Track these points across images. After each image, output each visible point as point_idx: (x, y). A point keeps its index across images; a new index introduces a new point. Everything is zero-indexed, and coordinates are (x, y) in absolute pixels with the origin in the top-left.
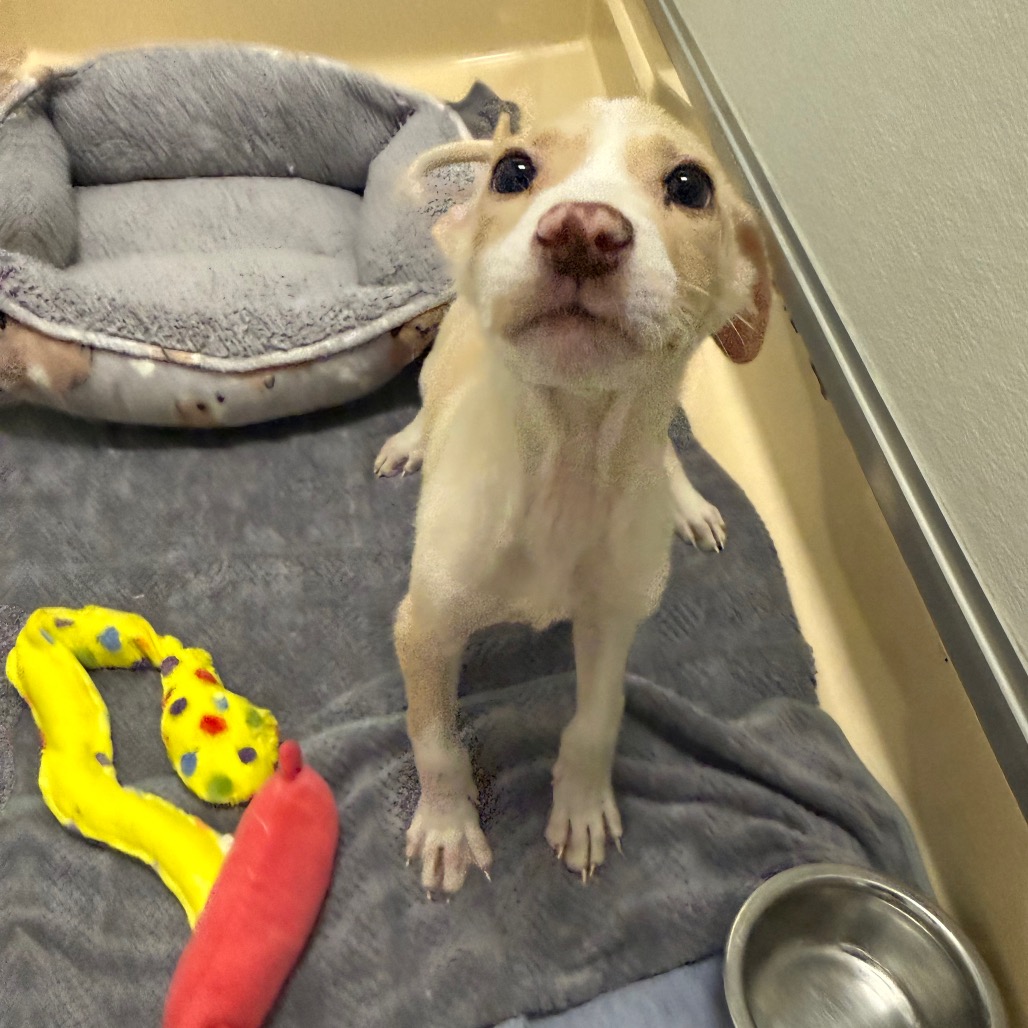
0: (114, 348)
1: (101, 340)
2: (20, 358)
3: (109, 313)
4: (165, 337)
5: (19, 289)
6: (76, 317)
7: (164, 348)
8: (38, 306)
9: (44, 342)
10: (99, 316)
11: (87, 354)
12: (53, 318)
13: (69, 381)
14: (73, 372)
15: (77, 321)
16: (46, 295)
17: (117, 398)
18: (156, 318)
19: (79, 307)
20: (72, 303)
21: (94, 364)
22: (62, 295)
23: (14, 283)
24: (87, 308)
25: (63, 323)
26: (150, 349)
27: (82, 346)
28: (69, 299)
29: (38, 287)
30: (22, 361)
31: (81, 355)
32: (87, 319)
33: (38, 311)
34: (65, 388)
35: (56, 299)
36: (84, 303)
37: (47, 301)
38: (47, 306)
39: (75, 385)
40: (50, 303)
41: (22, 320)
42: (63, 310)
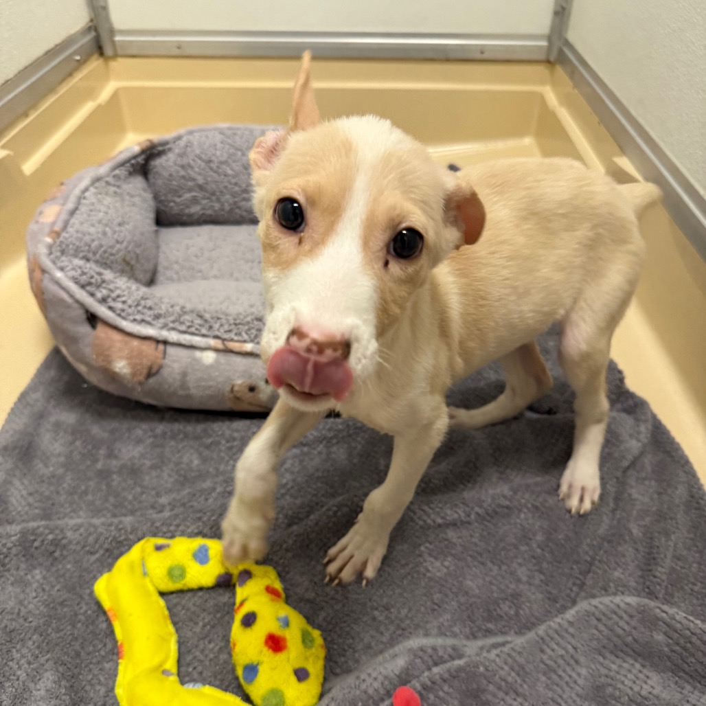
0: (184, 342)
1: (173, 336)
2: (107, 353)
3: (180, 316)
4: (226, 332)
5: (109, 296)
6: (154, 319)
7: (224, 340)
8: (123, 310)
9: (127, 339)
10: (172, 318)
11: (161, 347)
12: (135, 320)
13: (145, 372)
14: (149, 363)
15: (154, 322)
16: (130, 302)
17: (184, 385)
18: (218, 319)
19: (156, 312)
20: (150, 308)
21: (167, 356)
22: (143, 302)
23: (105, 292)
24: (162, 312)
25: (143, 324)
26: (213, 342)
27: (158, 341)
28: (148, 306)
29: (124, 296)
30: (108, 356)
31: (156, 349)
32: (162, 321)
33: (123, 314)
34: (142, 378)
35: (138, 305)
36: (160, 308)
37: (130, 306)
38: (130, 311)
39: (150, 374)
40: (133, 308)
41: (111, 321)
42: (143, 314)
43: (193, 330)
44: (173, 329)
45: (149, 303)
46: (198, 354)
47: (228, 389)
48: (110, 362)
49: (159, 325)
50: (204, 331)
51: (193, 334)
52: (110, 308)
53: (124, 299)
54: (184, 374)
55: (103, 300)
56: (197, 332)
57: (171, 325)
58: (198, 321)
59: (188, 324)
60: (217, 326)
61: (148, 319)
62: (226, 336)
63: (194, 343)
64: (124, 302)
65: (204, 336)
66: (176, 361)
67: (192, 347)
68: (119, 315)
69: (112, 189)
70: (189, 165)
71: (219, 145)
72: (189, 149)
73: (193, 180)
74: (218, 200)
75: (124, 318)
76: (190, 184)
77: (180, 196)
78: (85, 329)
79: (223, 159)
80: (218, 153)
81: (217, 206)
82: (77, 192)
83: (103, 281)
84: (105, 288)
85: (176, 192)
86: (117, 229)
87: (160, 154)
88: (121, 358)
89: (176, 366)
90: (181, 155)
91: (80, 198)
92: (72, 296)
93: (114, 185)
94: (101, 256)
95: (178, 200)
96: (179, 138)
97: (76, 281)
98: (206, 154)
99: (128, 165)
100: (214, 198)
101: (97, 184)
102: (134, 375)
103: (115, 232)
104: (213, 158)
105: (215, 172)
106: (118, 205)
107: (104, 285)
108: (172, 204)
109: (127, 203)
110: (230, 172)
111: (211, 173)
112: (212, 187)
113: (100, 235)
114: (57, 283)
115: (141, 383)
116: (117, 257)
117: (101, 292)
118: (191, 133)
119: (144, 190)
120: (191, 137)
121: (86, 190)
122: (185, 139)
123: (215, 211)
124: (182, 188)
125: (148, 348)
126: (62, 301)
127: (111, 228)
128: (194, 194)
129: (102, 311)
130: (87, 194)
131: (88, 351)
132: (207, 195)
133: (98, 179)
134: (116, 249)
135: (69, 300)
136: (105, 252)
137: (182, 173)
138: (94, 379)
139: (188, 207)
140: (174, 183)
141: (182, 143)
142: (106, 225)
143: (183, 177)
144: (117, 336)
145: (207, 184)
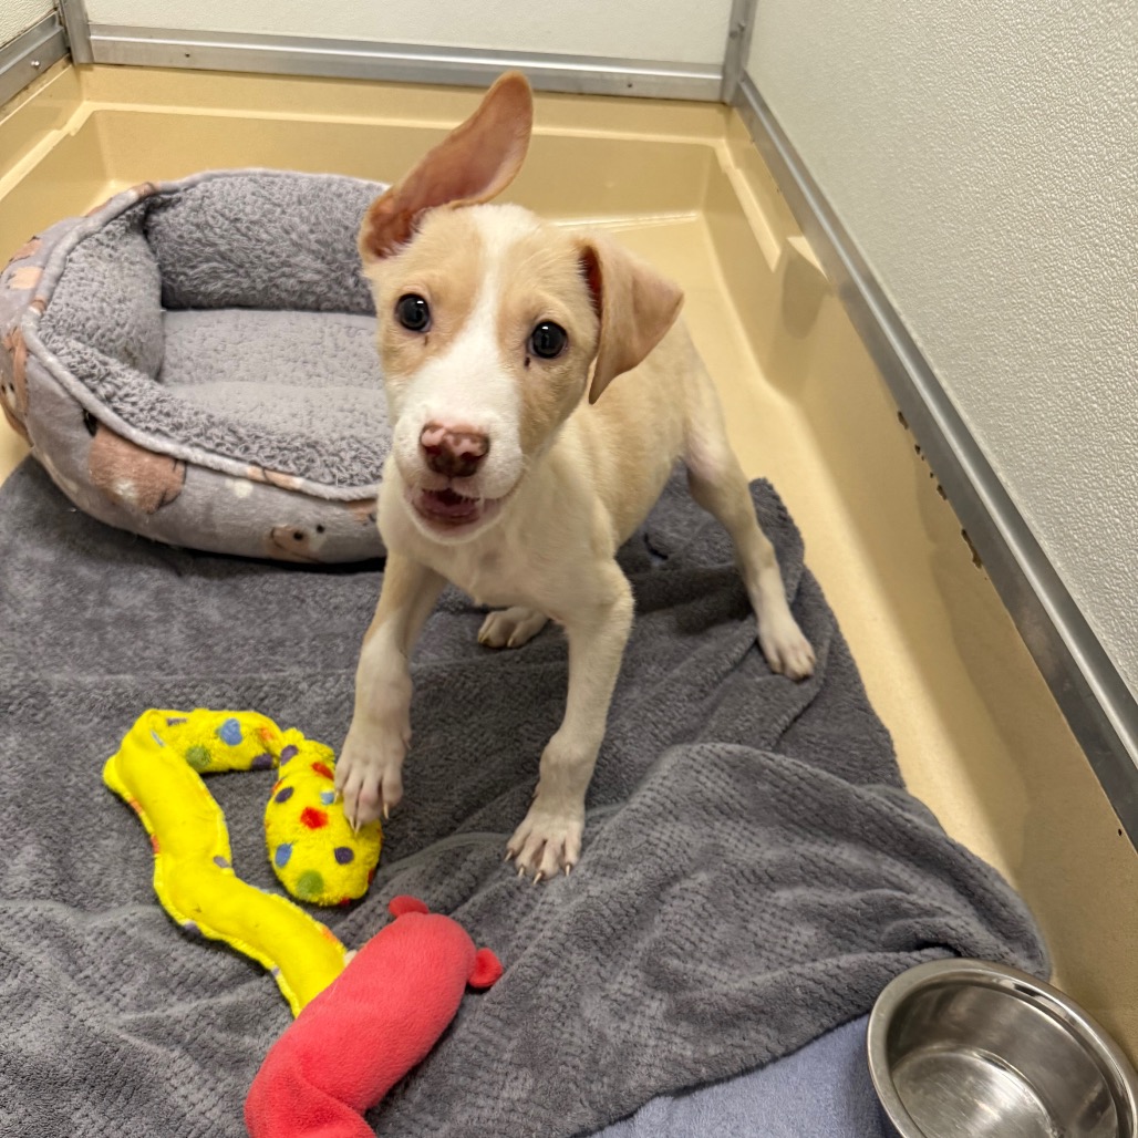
0: (210, 465)
1: (197, 455)
2: (108, 469)
3: (207, 428)
4: (266, 457)
5: (114, 394)
6: (172, 430)
7: (264, 468)
8: (132, 415)
9: (136, 453)
10: (196, 431)
11: (180, 468)
12: (147, 429)
13: (157, 498)
14: (163, 488)
15: (173, 434)
16: (141, 404)
17: (208, 521)
18: (257, 437)
19: (176, 420)
20: (168, 415)
21: (187, 481)
22: (158, 405)
23: (110, 388)
24: (183, 421)
25: (158, 435)
26: (249, 470)
27: (176, 460)
28: (165, 411)
29: (133, 395)
30: (109, 473)
31: (174, 469)
32: (183, 432)
33: (131, 419)
34: (152, 506)
35: (152, 409)
36: (181, 416)
37: (142, 410)
38: (141, 416)
39: (163, 503)
40: (145, 412)
41: (115, 427)
42: (158, 421)
43: (223, 449)
44: (198, 445)
45: (167, 408)
46: (229, 482)
47: (267, 532)
48: (110, 481)
49: (179, 438)
50: (237, 453)
51: (223, 455)
52: (116, 410)
53: (133, 399)
54: (209, 507)
55: (108, 399)
56: (228, 453)
57: (195, 440)
58: (230, 438)
59: (218, 441)
60: (255, 448)
61: (166, 429)
62: (267, 464)
63: (224, 468)
64: (134, 404)
65: (237, 459)
66: (198, 488)
67: (221, 472)
68: (127, 420)
69: (107, 251)
70: (207, 223)
71: (249, 198)
72: (207, 201)
73: (213, 245)
74: (248, 275)
75: (133, 425)
76: (209, 250)
77: (193, 267)
78: (81, 434)
79: (256, 218)
80: (248, 209)
81: (246, 283)
82: (61, 250)
83: (108, 374)
84: (109, 382)
85: (188, 261)
86: (117, 306)
87: (165, 205)
88: (127, 477)
89: (198, 494)
90: (195, 210)
91: (67, 260)
92: (66, 390)
93: (108, 246)
94: (97, 340)
95: (191, 273)
96: (193, 185)
97: (72, 369)
98: (231, 210)
99: (123, 217)
100: (241, 271)
101: (85, 243)
102: (141, 501)
103: (114, 311)
104: (241, 215)
105: (243, 235)
106: (115, 272)
107: (109, 379)
108: (182, 278)
109: (126, 272)
110: (264, 236)
111: (238, 236)
112: (239, 256)
113: (95, 313)
114: (48, 370)
115: (149, 513)
116: (118, 343)
117: (104, 387)
118: (209, 178)
119: (147, 256)
120: (209, 184)
121: (72, 249)
122: (201, 186)
123: (242, 289)
124: (196, 256)
125: (163, 468)
126: (53, 394)
127: (109, 304)
128: (214, 264)
129: (105, 413)
130: (73, 255)
131: (82, 464)
132: (232, 267)
133: (85, 237)
134: (116, 333)
135: (63, 395)
136: (103, 336)
137: (198, 235)
138: (86, 503)
139: (205, 282)
140: (185, 247)
141: (197, 192)
142: (103, 300)
143: (199, 240)
144: (122, 449)
145: (232, 251)
